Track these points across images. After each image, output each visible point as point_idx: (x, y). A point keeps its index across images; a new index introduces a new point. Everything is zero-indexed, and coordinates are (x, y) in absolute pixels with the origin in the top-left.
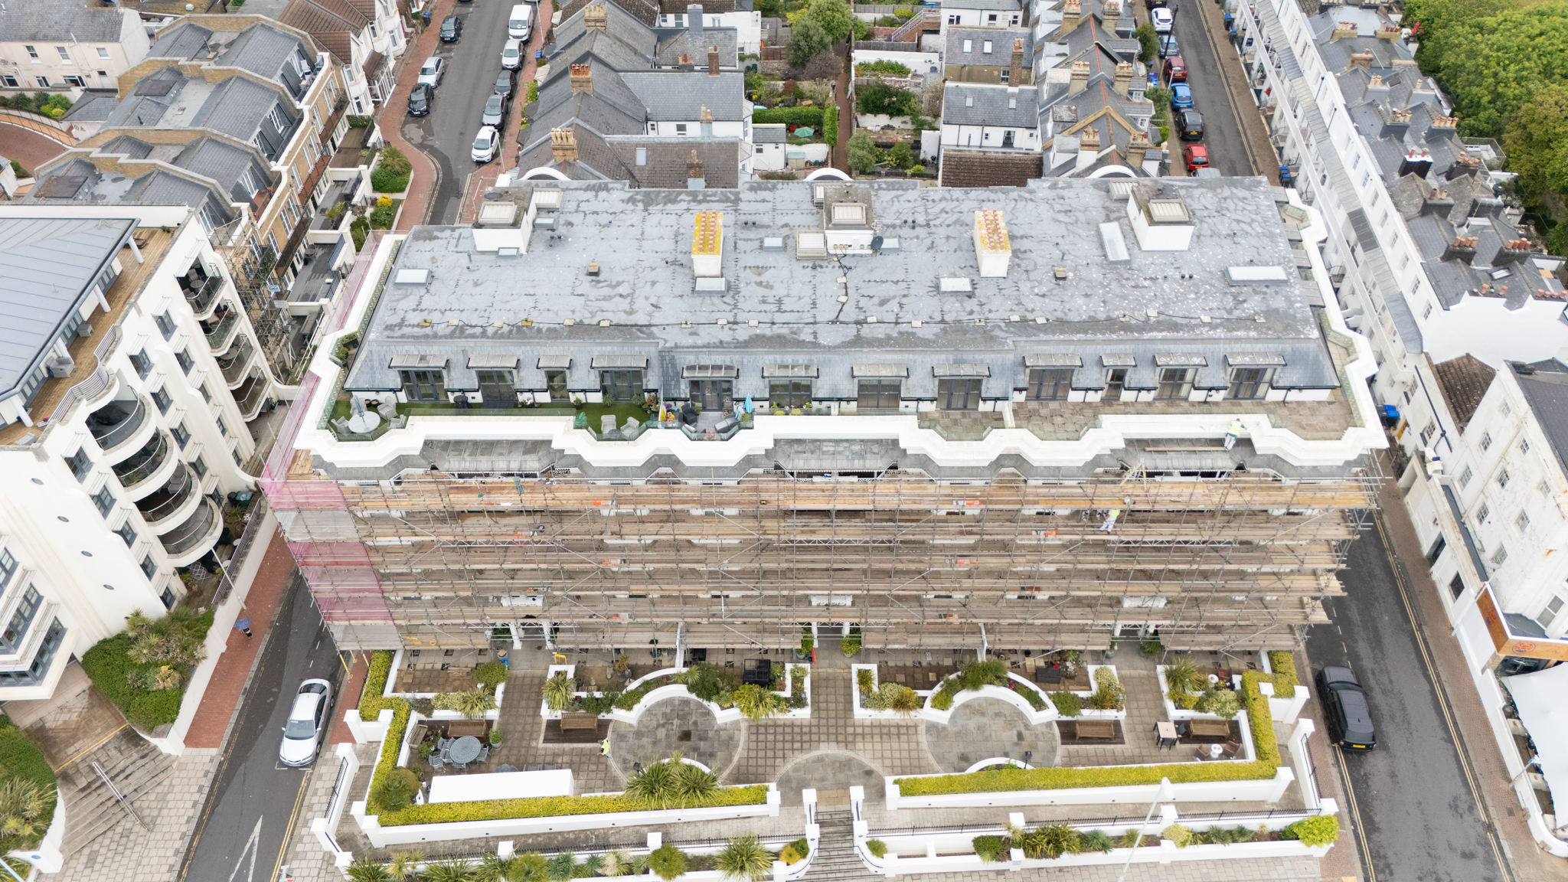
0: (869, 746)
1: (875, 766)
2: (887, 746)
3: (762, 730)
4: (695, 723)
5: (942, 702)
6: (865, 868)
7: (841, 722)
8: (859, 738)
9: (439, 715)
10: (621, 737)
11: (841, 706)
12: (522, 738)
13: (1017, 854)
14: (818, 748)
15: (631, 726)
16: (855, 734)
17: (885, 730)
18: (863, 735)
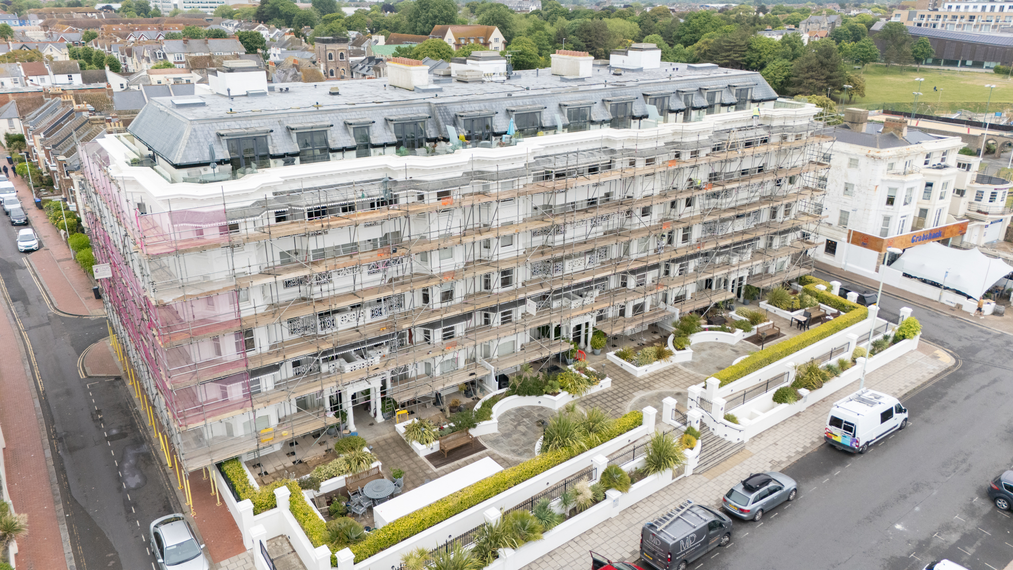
0: (662, 384)
1: (677, 390)
2: (672, 380)
3: (588, 402)
4: (539, 415)
5: (680, 347)
6: (730, 442)
7: (631, 381)
8: (652, 384)
9: (328, 486)
10: (495, 442)
11: (622, 375)
12: (415, 473)
13: (803, 391)
14: (634, 396)
15: (494, 434)
16: (648, 383)
17: (662, 375)
18: (653, 381)
